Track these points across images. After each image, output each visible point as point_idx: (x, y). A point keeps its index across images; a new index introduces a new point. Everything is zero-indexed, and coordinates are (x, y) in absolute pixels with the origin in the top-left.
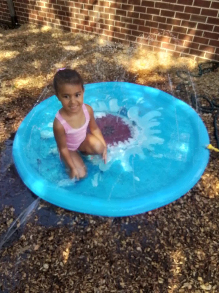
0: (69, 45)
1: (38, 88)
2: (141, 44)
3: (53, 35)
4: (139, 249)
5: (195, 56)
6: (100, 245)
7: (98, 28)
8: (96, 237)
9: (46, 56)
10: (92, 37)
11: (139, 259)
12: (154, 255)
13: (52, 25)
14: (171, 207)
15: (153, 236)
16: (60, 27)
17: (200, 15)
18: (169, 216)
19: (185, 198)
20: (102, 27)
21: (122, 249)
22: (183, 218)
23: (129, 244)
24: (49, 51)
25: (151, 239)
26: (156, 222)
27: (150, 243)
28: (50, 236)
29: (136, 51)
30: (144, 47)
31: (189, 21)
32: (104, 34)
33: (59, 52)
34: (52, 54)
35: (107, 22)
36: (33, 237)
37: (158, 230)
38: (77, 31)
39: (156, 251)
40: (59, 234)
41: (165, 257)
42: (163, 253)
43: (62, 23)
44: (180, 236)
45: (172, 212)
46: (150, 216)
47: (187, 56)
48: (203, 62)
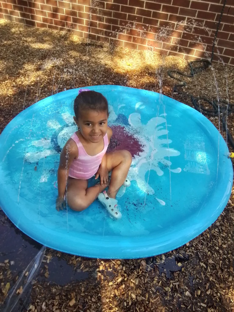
0: (36, 42)
1: (8, 96)
2: (123, 41)
3: (13, 30)
4: (187, 293)
5: (184, 54)
6: (140, 299)
7: (70, 22)
8: (132, 288)
9: (9, 56)
10: (63, 33)
11: (191, 308)
12: (208, 299)
13: (10, 18)
14: (208, 233)
15: (199, 273)
16: (21, 21)
17: (189, 8)
18: (210, 245)
19: (220, 218)
20: (75, 20)
21: (168, 298)
22: (225, 244)
23: (174, 290)
24: (12, 49)
25: (197, 278)
26: (197, 254)
27: (198, 284)
28: (71, 300)
29: (118, 49)
30: (127, 44)
31: (178, 15)
32: (78, 30)
33: (26, 51)
34: (17, 53)
35: (81, 15)
36: (47, 305)
37: (202, 264)
38: (43, 26)
39: (208, 293)
40: (82, 294)
41: (220, 299)
42: (216, 293)
43: (23, 15)
44: (229, 268)
45: (211, 239)
46: (189, 247)
47: (175, 54)
48: (192, 60)
